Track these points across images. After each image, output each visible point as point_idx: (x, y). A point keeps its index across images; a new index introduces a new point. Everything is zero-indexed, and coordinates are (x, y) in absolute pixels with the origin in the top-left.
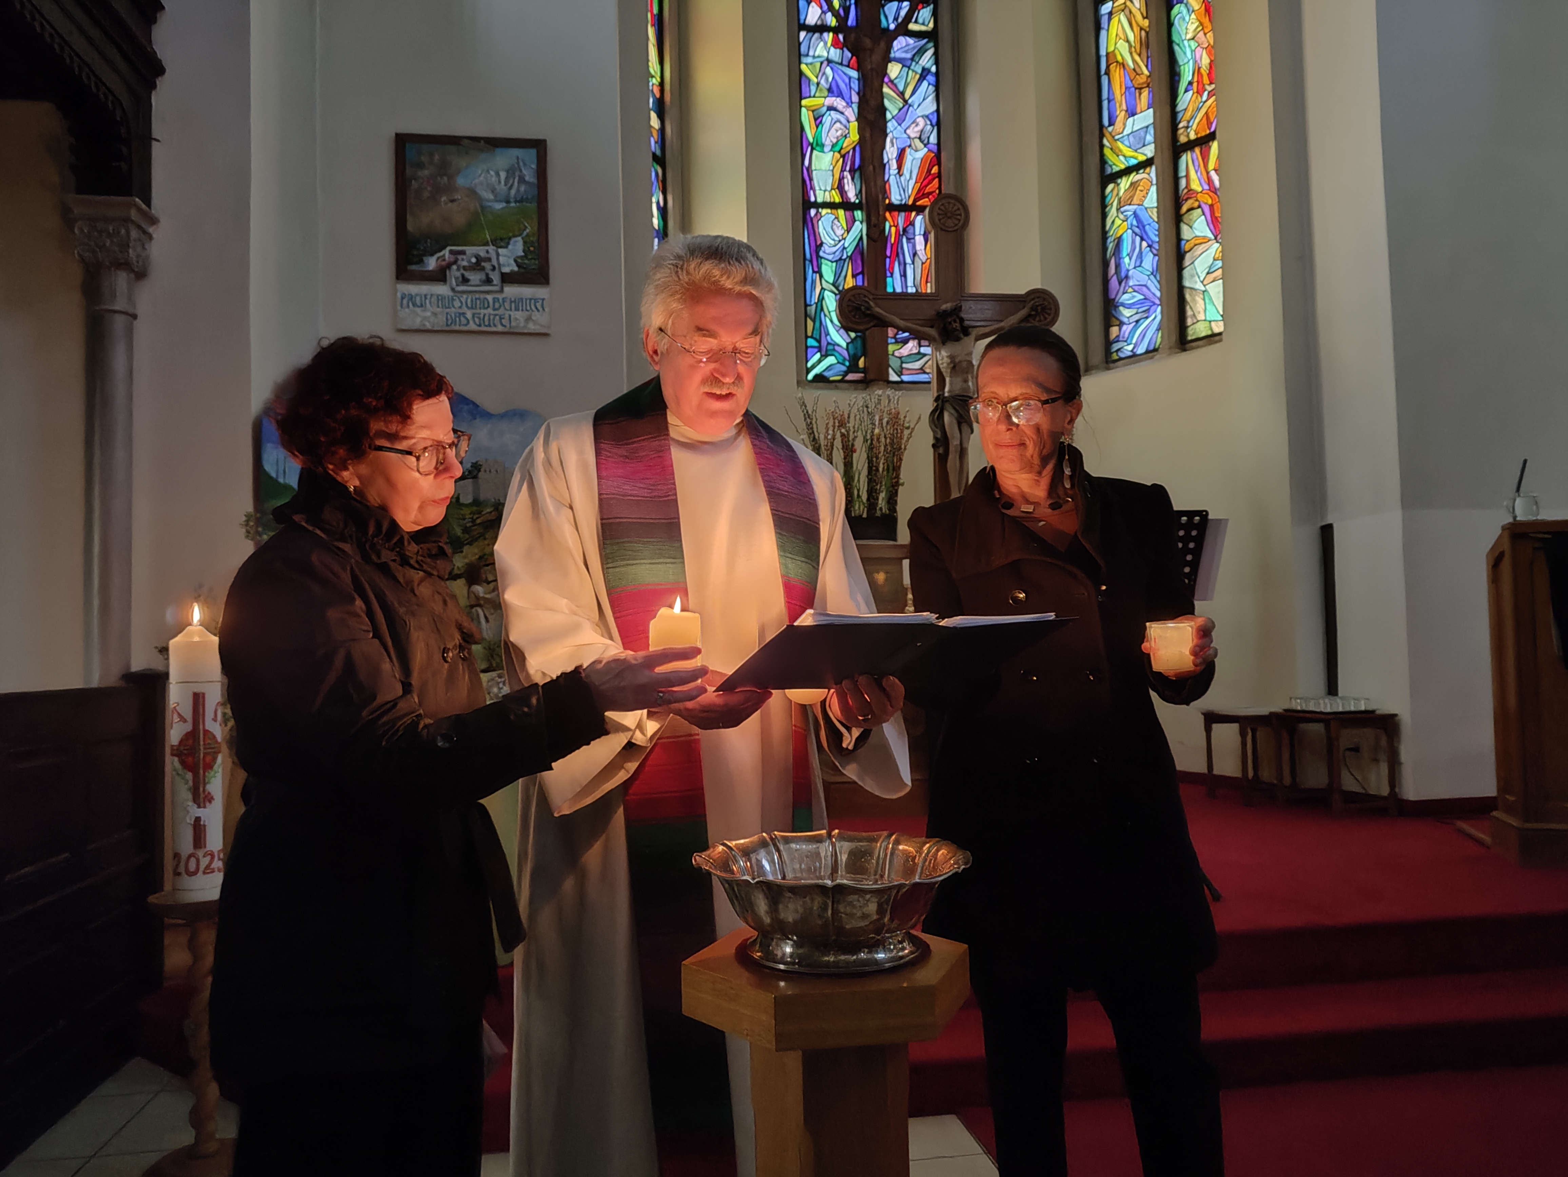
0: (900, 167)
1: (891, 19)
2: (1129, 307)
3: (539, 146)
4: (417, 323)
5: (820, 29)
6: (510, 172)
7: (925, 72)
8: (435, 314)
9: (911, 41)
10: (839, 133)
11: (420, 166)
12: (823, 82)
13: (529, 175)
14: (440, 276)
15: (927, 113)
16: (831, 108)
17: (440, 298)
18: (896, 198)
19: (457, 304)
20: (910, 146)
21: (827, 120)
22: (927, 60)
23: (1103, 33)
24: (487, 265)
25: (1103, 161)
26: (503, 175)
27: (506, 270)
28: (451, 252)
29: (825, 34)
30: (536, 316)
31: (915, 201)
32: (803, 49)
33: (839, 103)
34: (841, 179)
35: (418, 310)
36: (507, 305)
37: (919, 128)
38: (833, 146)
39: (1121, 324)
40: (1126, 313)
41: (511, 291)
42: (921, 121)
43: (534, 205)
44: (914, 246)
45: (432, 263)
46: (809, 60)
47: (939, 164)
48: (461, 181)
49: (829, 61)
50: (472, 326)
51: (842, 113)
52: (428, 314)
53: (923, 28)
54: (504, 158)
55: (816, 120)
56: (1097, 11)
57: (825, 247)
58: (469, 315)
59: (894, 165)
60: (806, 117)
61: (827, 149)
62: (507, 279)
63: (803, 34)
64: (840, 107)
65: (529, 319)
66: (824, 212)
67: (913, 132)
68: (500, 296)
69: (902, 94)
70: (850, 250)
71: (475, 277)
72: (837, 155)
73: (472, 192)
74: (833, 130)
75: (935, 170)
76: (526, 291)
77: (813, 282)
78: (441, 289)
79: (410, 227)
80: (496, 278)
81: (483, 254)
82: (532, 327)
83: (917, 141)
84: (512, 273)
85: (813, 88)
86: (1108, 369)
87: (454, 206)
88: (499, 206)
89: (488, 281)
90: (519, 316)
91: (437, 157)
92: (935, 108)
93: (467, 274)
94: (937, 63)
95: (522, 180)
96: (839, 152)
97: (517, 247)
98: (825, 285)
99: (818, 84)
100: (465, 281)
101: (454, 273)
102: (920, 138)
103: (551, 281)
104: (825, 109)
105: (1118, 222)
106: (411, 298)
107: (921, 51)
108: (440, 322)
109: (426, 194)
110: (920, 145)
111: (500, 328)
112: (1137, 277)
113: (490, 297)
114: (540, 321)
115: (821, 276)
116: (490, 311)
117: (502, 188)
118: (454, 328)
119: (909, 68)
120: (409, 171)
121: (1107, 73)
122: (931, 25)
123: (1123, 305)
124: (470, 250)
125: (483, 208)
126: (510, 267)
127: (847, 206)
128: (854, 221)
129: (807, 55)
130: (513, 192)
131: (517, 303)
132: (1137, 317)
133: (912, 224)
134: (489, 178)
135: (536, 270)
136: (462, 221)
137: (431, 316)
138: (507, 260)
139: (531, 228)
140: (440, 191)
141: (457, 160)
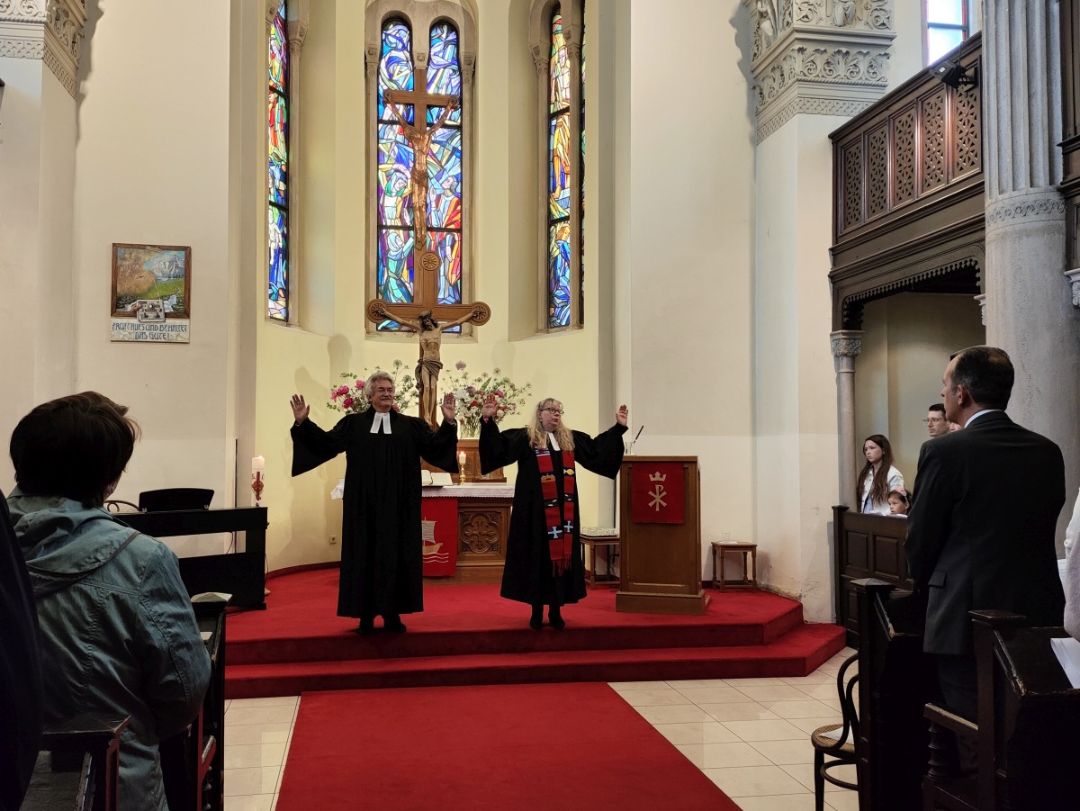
0: (437, 206)
1: (434, 118)
2: (559, 298)
3: (187, 250)
4: (121, 338)
5: (392, 123)
6: (171, 263)
7: (455, 149)
8: (130, 333)
9: (446, 131)
10: (401, 185)
11: (124, 259)
12: (392, 155)
13: (181, 264)
14: (133, 314)
15: (455, 174)
16: (397, 171)
17: (133, 325)
18: (434, 223)
19: (141, 328)
20: (444, 194)
21: (394, 178)
22: (456, 142)
23: (552, 137)
24: (158, 309)
25: (549, 212)
26: (167, 264)
27: (167, 311)
28: (139, 302)
29: (394, 126)
30: (182, 334)
31: (447, 225)
32: (381, 134)
33: (402, 167)
34: (402, 212)
35: (121, 331)
36: (167, 328)
37: (450, 183)
38: (398, 192)
39: (555, 307)
40: (558, 301)
41: (170, 322)
42: (451, 180)
43: (183, 279)
44: (445, 252)
45: (129, 308)
46: (384, 141)
47: (461, 205)
48: (145, 267)
49: (397, 142)
50: (149, 339)
51: (403, 173)
52: (126, 333)
53: (455, 123)
54: (169, 256)
55: (387, 177)
56: (550, 123)
57: (391, 253)
58: (147, 333)
59: (434, 204)
60: (382, 176)
61: (394, 194)
62: (167, 315)
63: (380, 125)
64: (402, 170)
65: (178, 336)
66: (391, 231)
67: (446, 185)
68: (164, 324)
69: (439, 163)
70: (406, 254)
71: (151, 315)
72: (400, 198)
73: (151, 272)
74: (397, 184)
75: (459, 208)
76: (178, 322)
77: (383, 272)
78: (134, 321)
79: (118, 290)
80: (162, 315)
81: (156, 303)
82: (180, 340)
83: (448, 191)
84: (171, 312)
85: (386, 159)
86: (548, 332)
87: (142, 279)
88: (165, 279)
89: (158, 317)
90: (173, 334)
91: (133, 255)
92: (459, 171)
93: (147, 314)
94: (461, 145)
95: (177, 267)
96: (401, 196)
97: (174, 300)
98: (390, 274)
99: (389, 156)
100: (146, 316)
101: (140, 313)
102: (450, 189)
103: (191, 316)
104: (393, 171)
105: (555, 249)
106: (118, 325)
107: (452, 137)
108: (133, 337)
109: (127, 274)
110: (450, 193)
111: (163, 340)
112: (563, 282)
113: (158, 325)
114: (184, 336)
115: (388, 269)
116: (158, 331)
117: (167, 270)
118: (139, 340)
119: (444, 147)
120: (119, 262)
121: (553, 161)
122: (459, 121)
123: (556, 296)
124: (149, 301)
125: (156, 280)
126: (169, 310)
127: (405, 228)
128: (409, 237)
129: (383, 139)
130: (172, 272)
131: (173, 328)
132: (562, 305)
133: (445, 239)
134: (160, 266)
135: (183, 311)
136: (145, 287)
137: (128, 334)
138: (168, 306)
139: (181, 291)
140: (134, 272)
141: (144, 257)
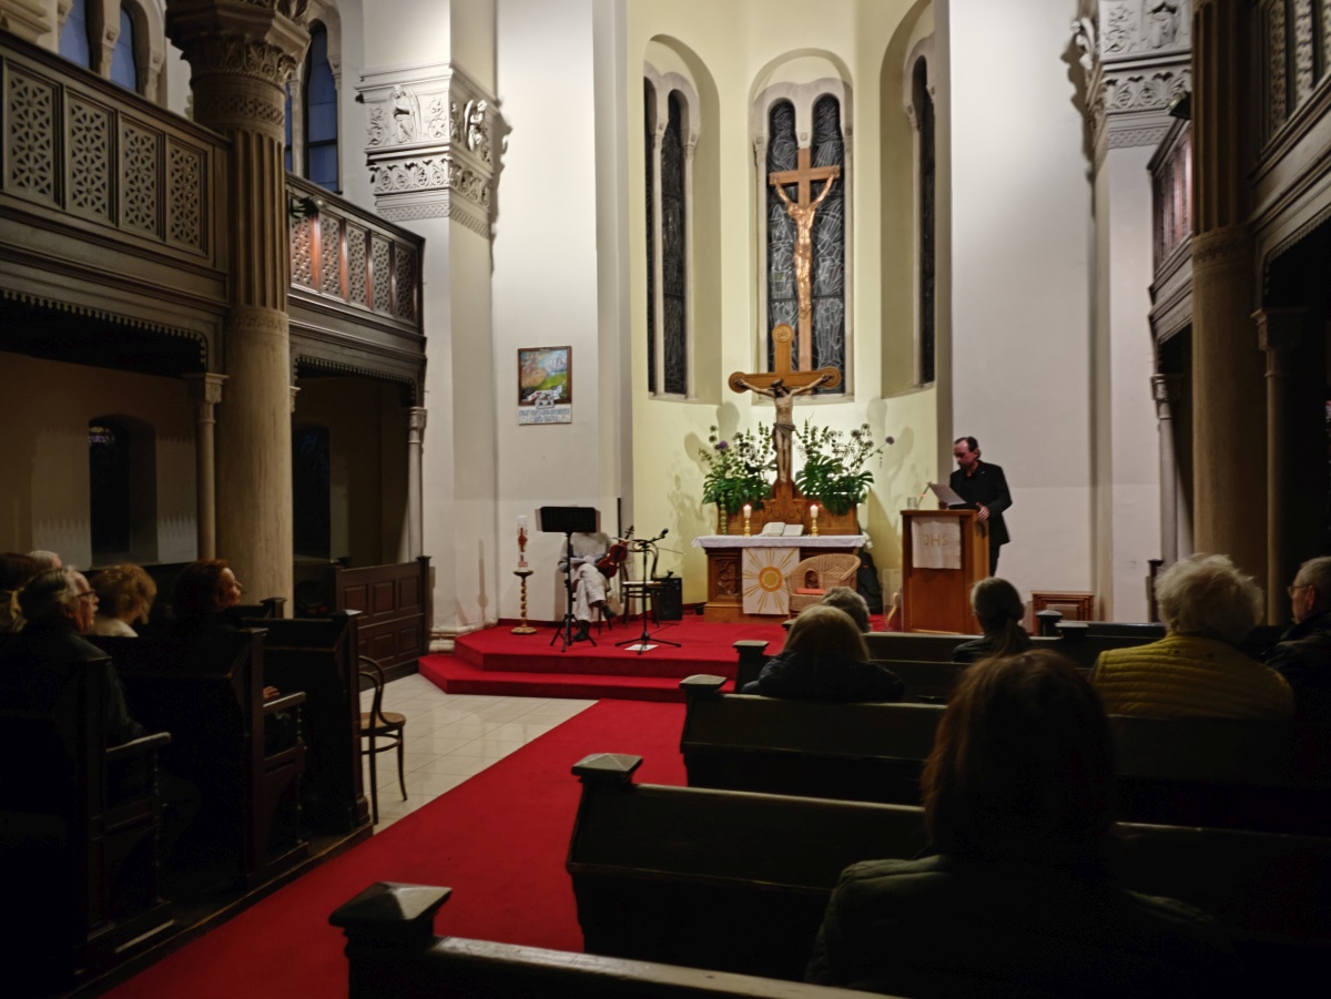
3: (569, 349)
4: (524, 422)
6: (558, 360)
8: (531, 418)
11: (526, 361)
13: (564, 360)
14: (532, 403)
17: (533, 411)
19: (538, 413)
24: (549, 398)
26: (555, 361)
28: (537, 393)
30: (566, 416)
35: (525, 417)
36: (555, 412)
41: (558, 407)
43: (566, 373)
45: (530, 398)
48: (540, 365)
50: (543, 422)
54: (555, 354)
58: (542, 417)
62: (556, 402)
65: (563, 417)
68: (553, 409)
71: (545, 402)
73: (544, 369)
76: (563, 406)
78: (533, 408)
79: (522, 385)
80: (552, 402)
81: (548, 393)
82: (565, 421)
84: (558, 400)
87: (538, 375)
88: (553, 374)
89: (549, 403)
90: (560, 416)
91: (533, 357)
93: (542, 402)
95: (562, 363)
97: (560, 389)
100: (541, 404)
101: (537, 402)
103: (573, 402)
106: (522, 412)
108: (532, 421)
109: (528, 372)
111: (553, 421)
113: (550, 410)
114: (567, 418)
116: (550, 415)
117: (554, 366)
118: (537, 423)
120: (522, 363)
124: (543, 392)
125: (548, 375)
126: (557, 398)
130: (559, 368)
131: (559, 411)
134: (551, 363)
135: (566, 398)
136: (540, 381)
137: (529, 419)
138: (556, 394)
139: (565, 381)
140: (533, 370)
141: (539, 357)
